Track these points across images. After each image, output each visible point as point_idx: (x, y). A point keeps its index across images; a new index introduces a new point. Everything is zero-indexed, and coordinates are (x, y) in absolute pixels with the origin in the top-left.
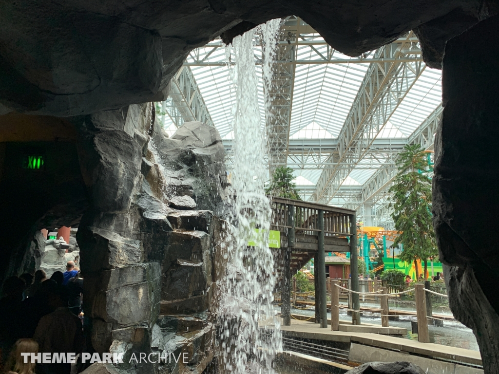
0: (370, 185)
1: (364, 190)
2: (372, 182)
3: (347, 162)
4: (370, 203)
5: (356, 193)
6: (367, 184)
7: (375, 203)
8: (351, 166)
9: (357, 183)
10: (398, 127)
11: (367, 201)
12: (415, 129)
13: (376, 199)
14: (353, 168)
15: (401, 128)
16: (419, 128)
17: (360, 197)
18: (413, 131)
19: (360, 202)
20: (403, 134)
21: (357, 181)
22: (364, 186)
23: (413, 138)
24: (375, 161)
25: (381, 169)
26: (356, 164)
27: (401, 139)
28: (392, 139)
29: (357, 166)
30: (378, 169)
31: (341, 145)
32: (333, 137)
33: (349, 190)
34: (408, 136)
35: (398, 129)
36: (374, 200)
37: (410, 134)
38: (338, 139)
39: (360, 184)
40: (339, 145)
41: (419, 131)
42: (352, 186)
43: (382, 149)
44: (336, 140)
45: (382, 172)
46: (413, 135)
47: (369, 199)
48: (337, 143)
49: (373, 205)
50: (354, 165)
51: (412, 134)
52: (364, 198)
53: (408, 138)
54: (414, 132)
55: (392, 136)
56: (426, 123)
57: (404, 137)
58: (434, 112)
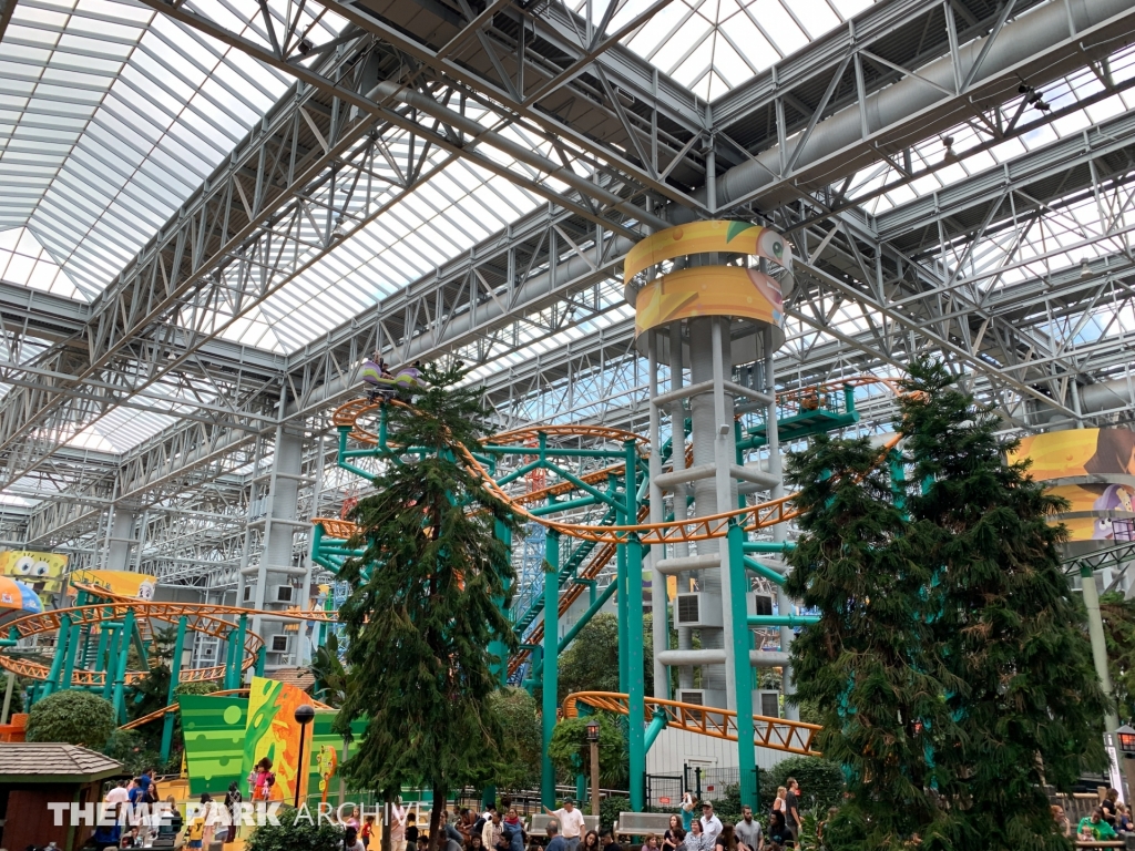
0: (148, 456)
1: (124, 468)
2: (155, 451)
3: (105, 379)
4: (133, 504)
5: (97, 471)
6: (137, 452)
7: (147, 507)
8: (116, 393)
9: (106, 446)
10: (272, 321)
11: (125, 499)
12: (314, 337)
13: (152, 499)
14: (119, 402)
15: (278, 325)
16: (325, 337)
17: (107, 485)
18: (306, 342)
19: (103, 499)
20: (280, 341)
21: (111, 440)
22: (126, 458)
23: (303, 357)
24: (188, 395)
25: (194, 420)
26: (133, 391)
27: (271, 355)
28: (248, 349)
29: (135, 399)
30: (184, 417)
31: (101, 325)
32: (79, 297)
33: (80, 460)
34: (290, 352)
35: (271, 326)
36: (147, 500)
37: (298, 347)
38: (94, 305)
39: (115, 451)
40: (94, 325)
41: (325, 344)
42: (91, 451)
43: (215, 367)
44: (85, 306)
45: (192, 430)
46: (306, 352)
47: (132, 495)
48: (87, 318)
49: (141, 511)
50: (125, 395)
51: (303, 350)
52: (119, 489)
53: (290, 357)
54: (310, 346)
55: (249, 340)
56: (349, 330)
57: (279, 350)
58: (375, 307)
